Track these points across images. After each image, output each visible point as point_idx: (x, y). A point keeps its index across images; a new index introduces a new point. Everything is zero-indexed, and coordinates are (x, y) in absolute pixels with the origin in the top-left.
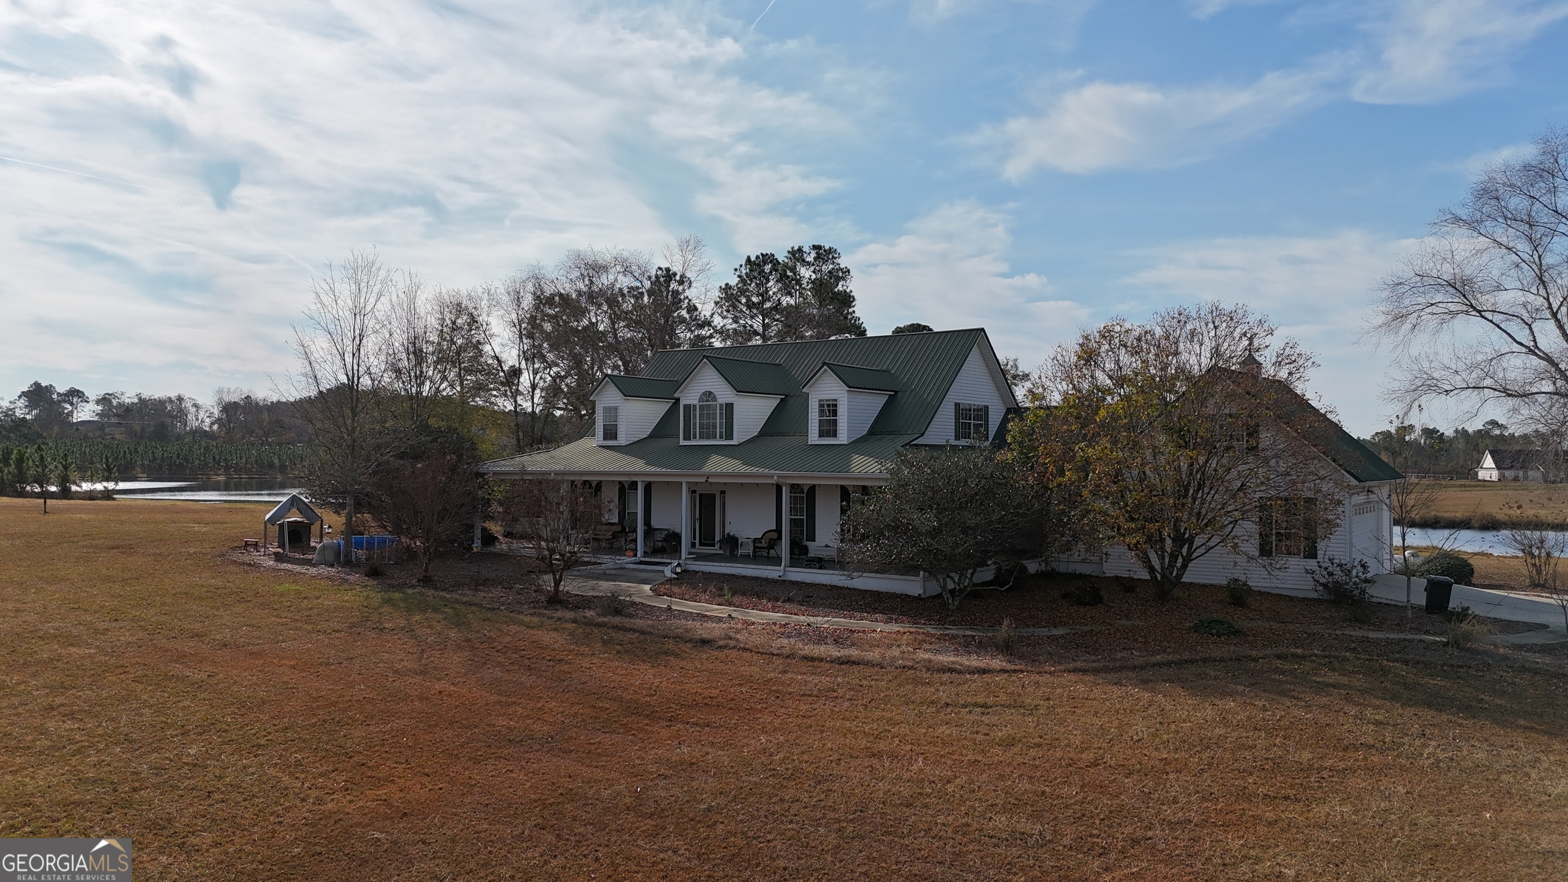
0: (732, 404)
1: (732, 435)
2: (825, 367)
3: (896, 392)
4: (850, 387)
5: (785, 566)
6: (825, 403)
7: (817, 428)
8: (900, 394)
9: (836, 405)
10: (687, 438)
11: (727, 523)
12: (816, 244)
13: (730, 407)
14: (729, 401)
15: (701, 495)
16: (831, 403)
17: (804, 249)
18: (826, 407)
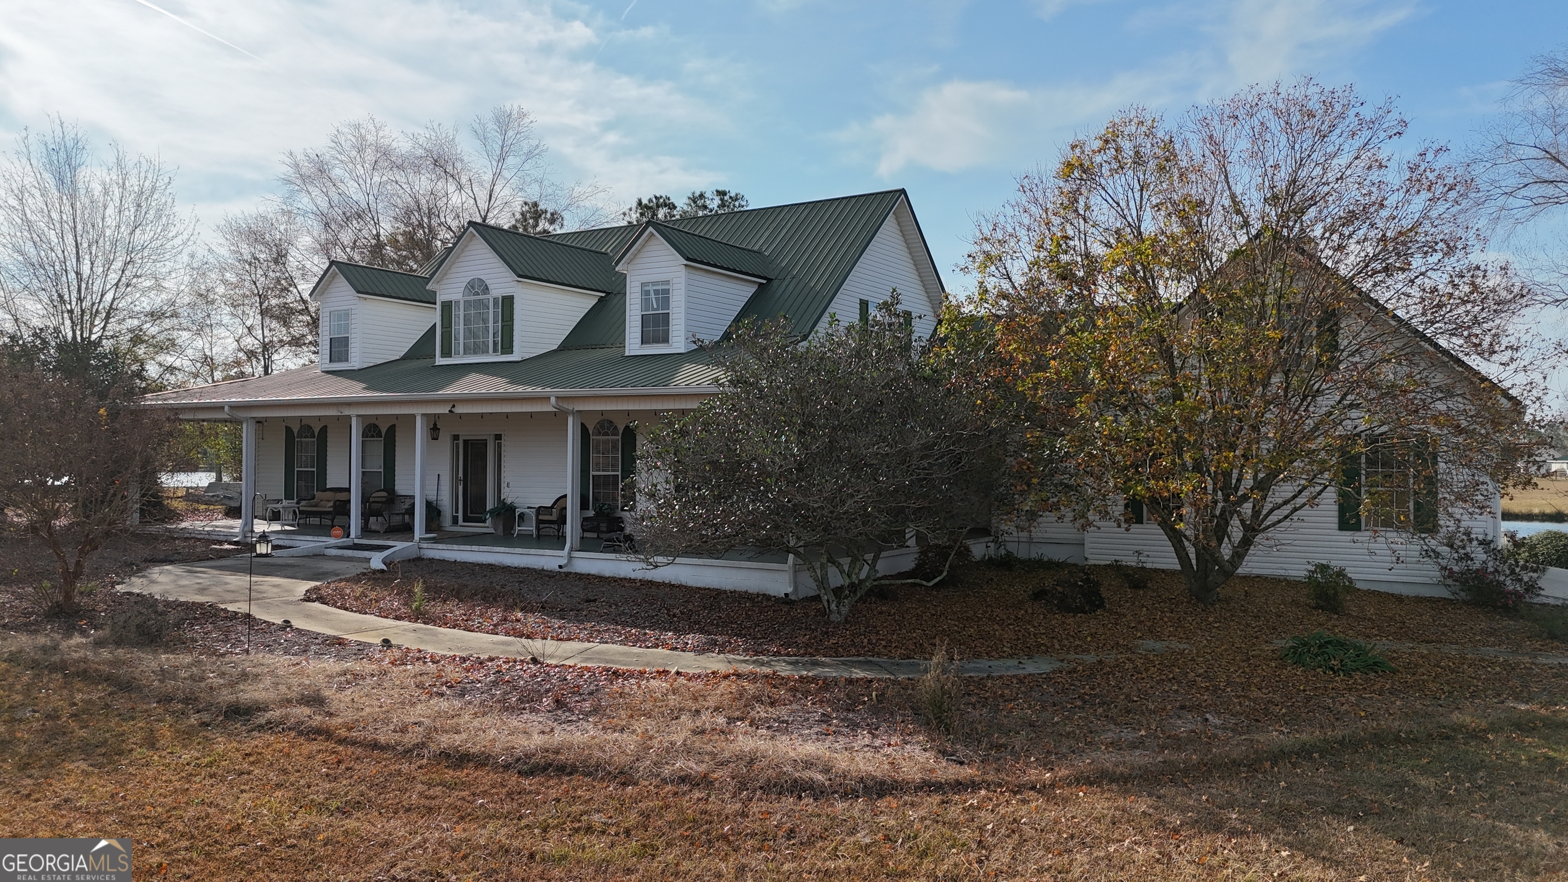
0: (512, 298)
1: (511, 346)
2: (650, 229)
3: (769, 280)
4: (688, 259)
5: (572, 549)
6: (651, 288)
7: (639, 329)
8: (775, 283)
9: (667, 291)
10: (446, 353)
11: (503, 485)
12: (720, 189)
13: (508, 301)
14: (507, 292)
15: (465, 442)
16: (660, 287)
17: (706, 195)
18: (653, 296)
